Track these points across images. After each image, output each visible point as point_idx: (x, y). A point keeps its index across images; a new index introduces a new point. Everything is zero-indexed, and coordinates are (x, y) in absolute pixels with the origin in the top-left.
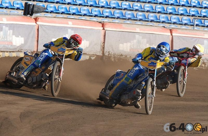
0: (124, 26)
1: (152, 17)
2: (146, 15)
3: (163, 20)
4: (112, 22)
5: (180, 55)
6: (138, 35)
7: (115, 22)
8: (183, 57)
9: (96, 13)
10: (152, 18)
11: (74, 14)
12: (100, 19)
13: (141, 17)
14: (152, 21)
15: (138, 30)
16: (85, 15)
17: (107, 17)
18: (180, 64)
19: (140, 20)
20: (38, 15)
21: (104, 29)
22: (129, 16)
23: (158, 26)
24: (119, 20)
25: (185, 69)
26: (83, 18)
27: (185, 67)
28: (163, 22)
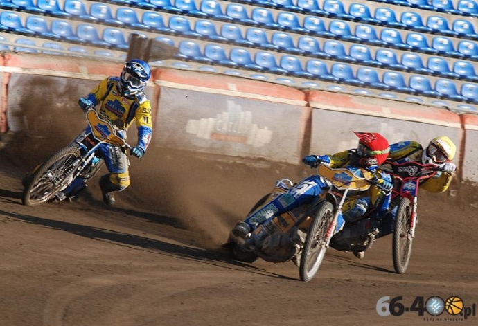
0: (355, 100)
1: (419, 82)
2: (404, 77)
3: (444, 91)
4: (325, 89)
5: (400, 170)
6: (386, 124)
7: (334, 90)
8: (405, 175)
9: (291, 68)
10: (418, 87)
11: (240, 66)
12: (300, 82)
13: (392, 83)
14: (418, 93)
15: (386, 112)
16: (265, 70)
17: (315, 77)
18: (399, 191)
19: (392, 89)
20: (159, 63)
21: (308, 105)
22: (367, 79)
23: (433, 104)
24: (342, 85)
25: (412, 204)
26: (261, 77)
27: (412, 200)
28: (444, 97)
